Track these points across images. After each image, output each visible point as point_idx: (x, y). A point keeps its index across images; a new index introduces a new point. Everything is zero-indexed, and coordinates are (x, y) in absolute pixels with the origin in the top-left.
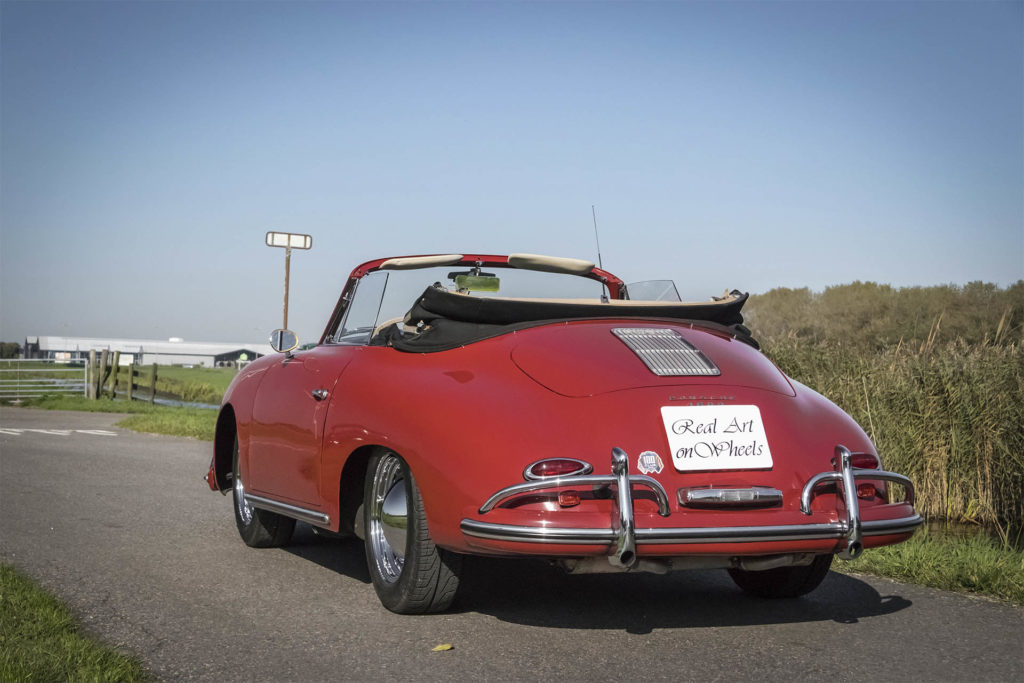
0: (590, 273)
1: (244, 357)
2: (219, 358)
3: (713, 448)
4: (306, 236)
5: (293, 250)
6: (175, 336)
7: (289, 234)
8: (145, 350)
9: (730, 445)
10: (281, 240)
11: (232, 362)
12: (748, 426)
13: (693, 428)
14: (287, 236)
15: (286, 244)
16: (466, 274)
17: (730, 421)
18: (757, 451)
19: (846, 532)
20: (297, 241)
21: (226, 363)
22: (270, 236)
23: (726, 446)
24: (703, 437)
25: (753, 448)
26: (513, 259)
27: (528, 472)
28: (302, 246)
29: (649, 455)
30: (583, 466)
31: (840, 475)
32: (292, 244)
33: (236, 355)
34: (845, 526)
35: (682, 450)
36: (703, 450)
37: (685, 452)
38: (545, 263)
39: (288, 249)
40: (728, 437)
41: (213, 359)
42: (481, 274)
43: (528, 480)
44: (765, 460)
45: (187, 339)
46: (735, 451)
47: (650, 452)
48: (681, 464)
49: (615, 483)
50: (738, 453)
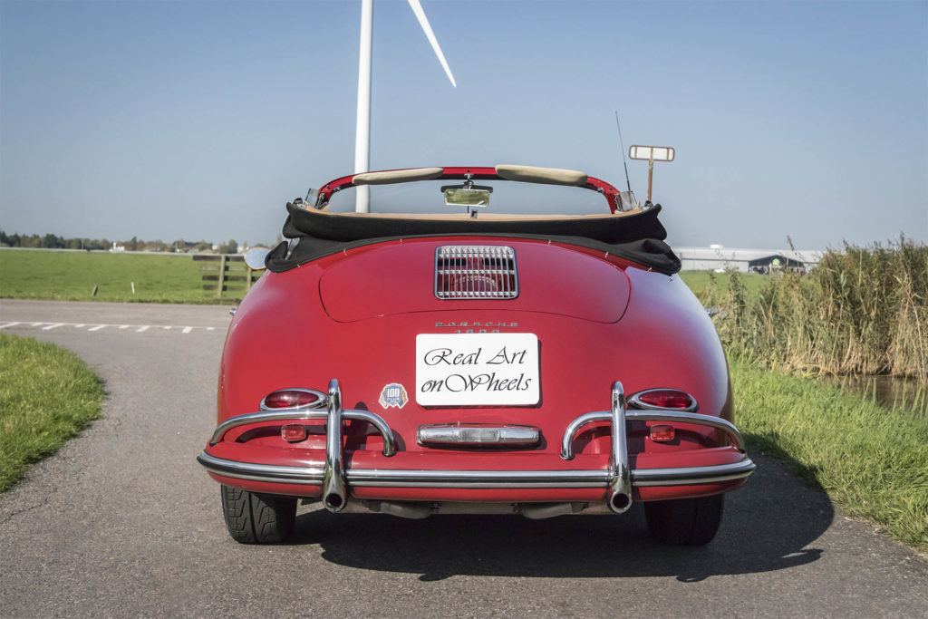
0: (587, 183)
1: (776, 262)
2: (753, 263)
3: (468, 381)
4: (668, 148)
5: (655, 162)
6: (716, 243)
7: (652, 147)
8: (684, 256)
9: (491, 378)
10: (644, 153)
11: (765, 267)
12: (518, 357)
13: (450, 359)
14: (649, 149)
15: (649, 157)
16: (461, 187)
17: (498, 350)
18: (523, 385)
19: (612, 481)
20: (660, 154)
21: (759, 268)
22: (633, 149)
23: (485, 379)
24: (460, 369)
25: (518, 383)
26: (500, 171)
27: (263, 403)
28: (665, 158)
29: (395, 387)
30: (317, 398)
31: (610, 415)
32: (655, 157)
33: (768, 260)
34: (612, 474)
35: (430, 382)
36: (456, 383)
37: (433, 385)
38: (532, 175)
39: (651, 162)
40: (490, 369)
41: (747, 263)
42: (474, 187)
43: (259, 410)
44: (531, 396)
45: (726, 246)
46: (494, 384)
47: (397, 384)
48: (424, 399)
49: (327, 418)
50: (498, 387)
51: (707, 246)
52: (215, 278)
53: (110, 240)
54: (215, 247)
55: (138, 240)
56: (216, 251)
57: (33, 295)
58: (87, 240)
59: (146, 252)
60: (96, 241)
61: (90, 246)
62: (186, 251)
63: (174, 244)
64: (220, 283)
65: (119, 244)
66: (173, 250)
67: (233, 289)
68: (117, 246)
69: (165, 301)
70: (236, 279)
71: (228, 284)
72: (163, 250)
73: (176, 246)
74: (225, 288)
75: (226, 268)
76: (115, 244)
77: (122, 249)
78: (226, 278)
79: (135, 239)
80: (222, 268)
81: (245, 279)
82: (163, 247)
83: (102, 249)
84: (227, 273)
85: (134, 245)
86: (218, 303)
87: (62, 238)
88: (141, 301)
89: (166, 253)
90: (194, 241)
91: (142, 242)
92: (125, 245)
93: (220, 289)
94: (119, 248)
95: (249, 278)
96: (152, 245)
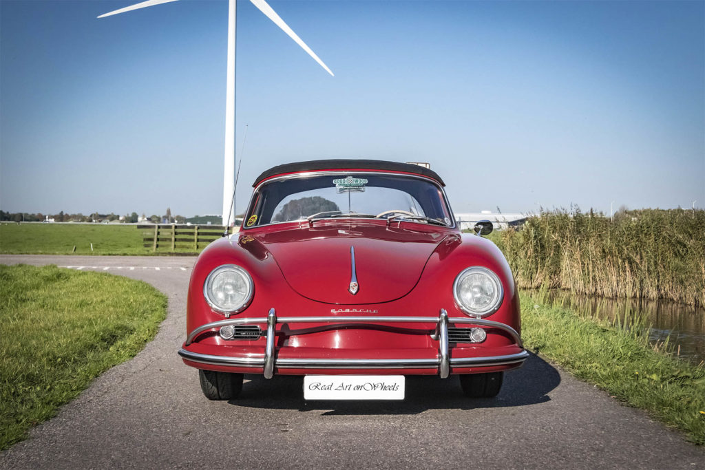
2: (512, 224)
8: (462, 220)
41: (508, 224)
51: (480, 212)
52: (152, 240)
53: (43, 214)
54: (121, 218)
55: (64, 214)
56: (122, 221)
57: (40, 252)
58: (26, 214)
59: (71, 222)
60: (33, 215)
61: (29, 218)
62: (100, 222)
63: (91, 216)
64: (155, 243)
65: (50, 217)
66: (91, 221)
67: (162, 246)
68: (49, 218)
69: (125, 255)
70: (165, 240)
71: (160, 243)
72: (83, 221)
73: (93, 218)
74: (157, 246)
75: (158, 233)
76: (47, 217)
77: (52, 221)
78: (158, 240)
79: (62, 212)
80: (156, 233)
81: (170, 240)
82: (83, 219)
83: (38, 220)
84: (159, 237)
85: (61, 217)
86: (158, 255)
87: (8, 213)
88: (109, 255)
89: (85, 223)
90: (106, 214)
91: (67, 215)
92: (55, 217)
93: (155, 247)
94: (50, 220)
95: (173, 239)
96: (74, 217)
